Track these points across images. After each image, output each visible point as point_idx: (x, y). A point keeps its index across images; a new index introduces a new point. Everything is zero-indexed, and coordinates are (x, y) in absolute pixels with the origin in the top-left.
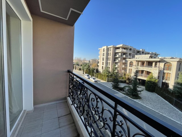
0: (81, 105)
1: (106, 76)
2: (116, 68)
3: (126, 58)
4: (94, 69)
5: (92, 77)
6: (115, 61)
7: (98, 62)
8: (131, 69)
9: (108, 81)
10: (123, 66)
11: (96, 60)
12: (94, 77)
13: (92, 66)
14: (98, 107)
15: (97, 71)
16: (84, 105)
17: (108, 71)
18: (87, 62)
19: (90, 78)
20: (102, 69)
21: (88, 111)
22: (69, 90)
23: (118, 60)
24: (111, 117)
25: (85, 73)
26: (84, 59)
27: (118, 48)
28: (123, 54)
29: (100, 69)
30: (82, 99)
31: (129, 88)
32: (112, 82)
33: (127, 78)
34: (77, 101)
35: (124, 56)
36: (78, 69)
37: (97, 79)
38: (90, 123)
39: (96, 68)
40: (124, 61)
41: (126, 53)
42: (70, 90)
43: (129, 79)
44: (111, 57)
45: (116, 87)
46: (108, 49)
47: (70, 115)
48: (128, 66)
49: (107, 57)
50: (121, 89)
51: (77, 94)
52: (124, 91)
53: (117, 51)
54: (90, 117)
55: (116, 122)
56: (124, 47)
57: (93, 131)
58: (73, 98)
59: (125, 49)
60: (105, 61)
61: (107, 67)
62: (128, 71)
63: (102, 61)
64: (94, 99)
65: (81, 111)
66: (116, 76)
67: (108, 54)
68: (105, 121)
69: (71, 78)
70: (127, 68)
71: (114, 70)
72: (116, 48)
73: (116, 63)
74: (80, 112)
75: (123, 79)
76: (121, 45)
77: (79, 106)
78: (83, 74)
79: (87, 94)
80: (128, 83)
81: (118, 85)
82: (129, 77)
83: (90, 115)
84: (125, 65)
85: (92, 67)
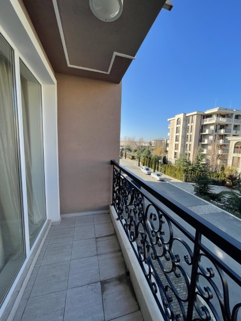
0: (133, 223)
1: (182, 170)
2: (203, 156)
3: (226, 135)
4: (159, 158)
5: (155, 172)
6: (201, 142)
7: (167, 145)
8: (239, 158)
9: (186, 181)
10: (220, 152)
11: (162, 141)
12: (159, 173)
13: (154, 151)
14: (162, 231)
15: (165, 161)
16: (137, 224)
17: (186, 162)
18: (147, 145)
19: (152, 174)
20: (175, 157)
21: (144, 236)
22: (113, 195)
23: (208, 139)
24: (187, 256)
25: (141, 165)
26: (140, 140)
27: (209, 116)
28: (219, 127)
29: (171, 158)
30: (134, 212)
31: (233, 196)
32: (196, 182)
33: (227, 176)
34: (125, 215)
35: (222, 132)
36: (130, 158)
37: (164, 176)
38: (147, 257)
39: (162, 155)
40: (221, 142)
41: (227, 125)
42: (115, 194)
43: (231, 178)
44: (193, 134)
45: (202, 192)
46: (186, 119)
47: (115, 237)
48: (230, 151)
49: (185, 134)
50: (214, 198)
51: (126, 203)
52: (219, 200)
53: (207, 121)
54: (148, 247)
55: (199, 269)
56: (222, 114)
57: (153, 273)
58: (119, 208)
59: (223, 116)
60: (180, 143)
61: (184, 154)
62: (230, 163)
63: (174, 142)
64: (155, 215)
65: (132, 233)
66: (202, 171)
67: (186, 129)
68: (176, 260)
69: (116, 173)
70: (227, 155)
71: (200, 160)
72: (204, 117)
73: (204, 146)
74: (131, 235)
75: (218, 177)
76: (215, 110)
77: (129, 223)
78: (139, 166)
79: (142, 205)
80: (229, 187)
81: (208, 188)
82: (232, 174)
83: (147, 242)
84: (223, 150)
85: (154, 154)
